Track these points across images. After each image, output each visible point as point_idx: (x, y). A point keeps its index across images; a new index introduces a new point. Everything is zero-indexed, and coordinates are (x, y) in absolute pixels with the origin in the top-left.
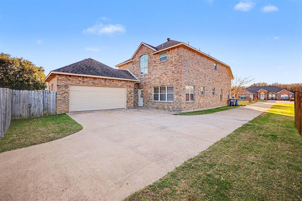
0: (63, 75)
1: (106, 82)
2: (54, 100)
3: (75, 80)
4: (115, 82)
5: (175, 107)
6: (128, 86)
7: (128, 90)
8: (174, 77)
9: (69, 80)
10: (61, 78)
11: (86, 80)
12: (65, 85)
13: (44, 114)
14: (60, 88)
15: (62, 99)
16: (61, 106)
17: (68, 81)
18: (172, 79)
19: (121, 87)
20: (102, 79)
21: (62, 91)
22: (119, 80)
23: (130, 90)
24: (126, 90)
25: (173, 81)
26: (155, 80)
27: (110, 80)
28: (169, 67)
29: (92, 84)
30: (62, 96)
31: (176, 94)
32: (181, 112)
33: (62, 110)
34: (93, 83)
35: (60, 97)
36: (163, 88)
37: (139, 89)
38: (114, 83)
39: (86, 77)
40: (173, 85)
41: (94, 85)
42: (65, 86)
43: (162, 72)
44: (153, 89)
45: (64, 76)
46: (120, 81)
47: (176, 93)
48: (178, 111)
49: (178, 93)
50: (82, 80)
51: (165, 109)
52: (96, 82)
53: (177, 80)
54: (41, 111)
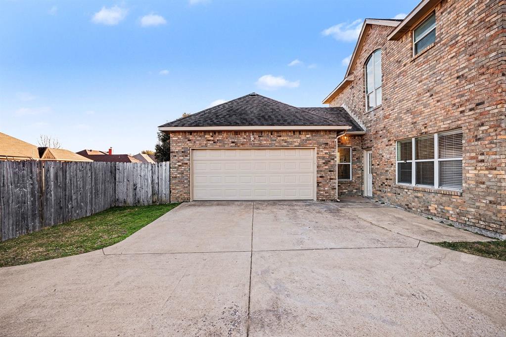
0: (179, 132)
1: (261, 138)
2: (168, 179)
3: (199, 140)
4: (284, 137)
5: (468, 212)
6: (319, 145)
7: (321, 154)
8: (462, 96)
9: (189, 140)
10: (176, 138)
11: (220, 137)
12: (183, 150)
13: (153, 202)
14: (175, 156)
15: (178, 175)
16: (177, 189)
17: (188, 142)
18: (454, 105)
19: (302, 146)
20: (253, 132)
21: (179, 162)
22: (294, 131)
23: (326, 153)
24: (316, 155)
25: (462, 112)
26: (401, 119)
27: (272, 132)
28: (445, 62)
29: (232, 145)
30: (179, 172)
31: (474, 161)
32: (498, 236)
33: (179, 197)
34: (233, 142)
35: (175, 173)
36: (424, 144)
37: (365, 152)
38: (282, 138)
39: (220, 132)
40: (459, 127)
41: (236, 146)
42: (183, 152)
43: (419, 87)
44: (395, 148)
45: (181, 134)
46: (298, 133)
47: (472, 158)
48: (484, 232)
49: (480, 158)
50: (212, 138)
51: (431, 214)
52: (241, 139)
53: (478, 105)
54: (149, 196)
